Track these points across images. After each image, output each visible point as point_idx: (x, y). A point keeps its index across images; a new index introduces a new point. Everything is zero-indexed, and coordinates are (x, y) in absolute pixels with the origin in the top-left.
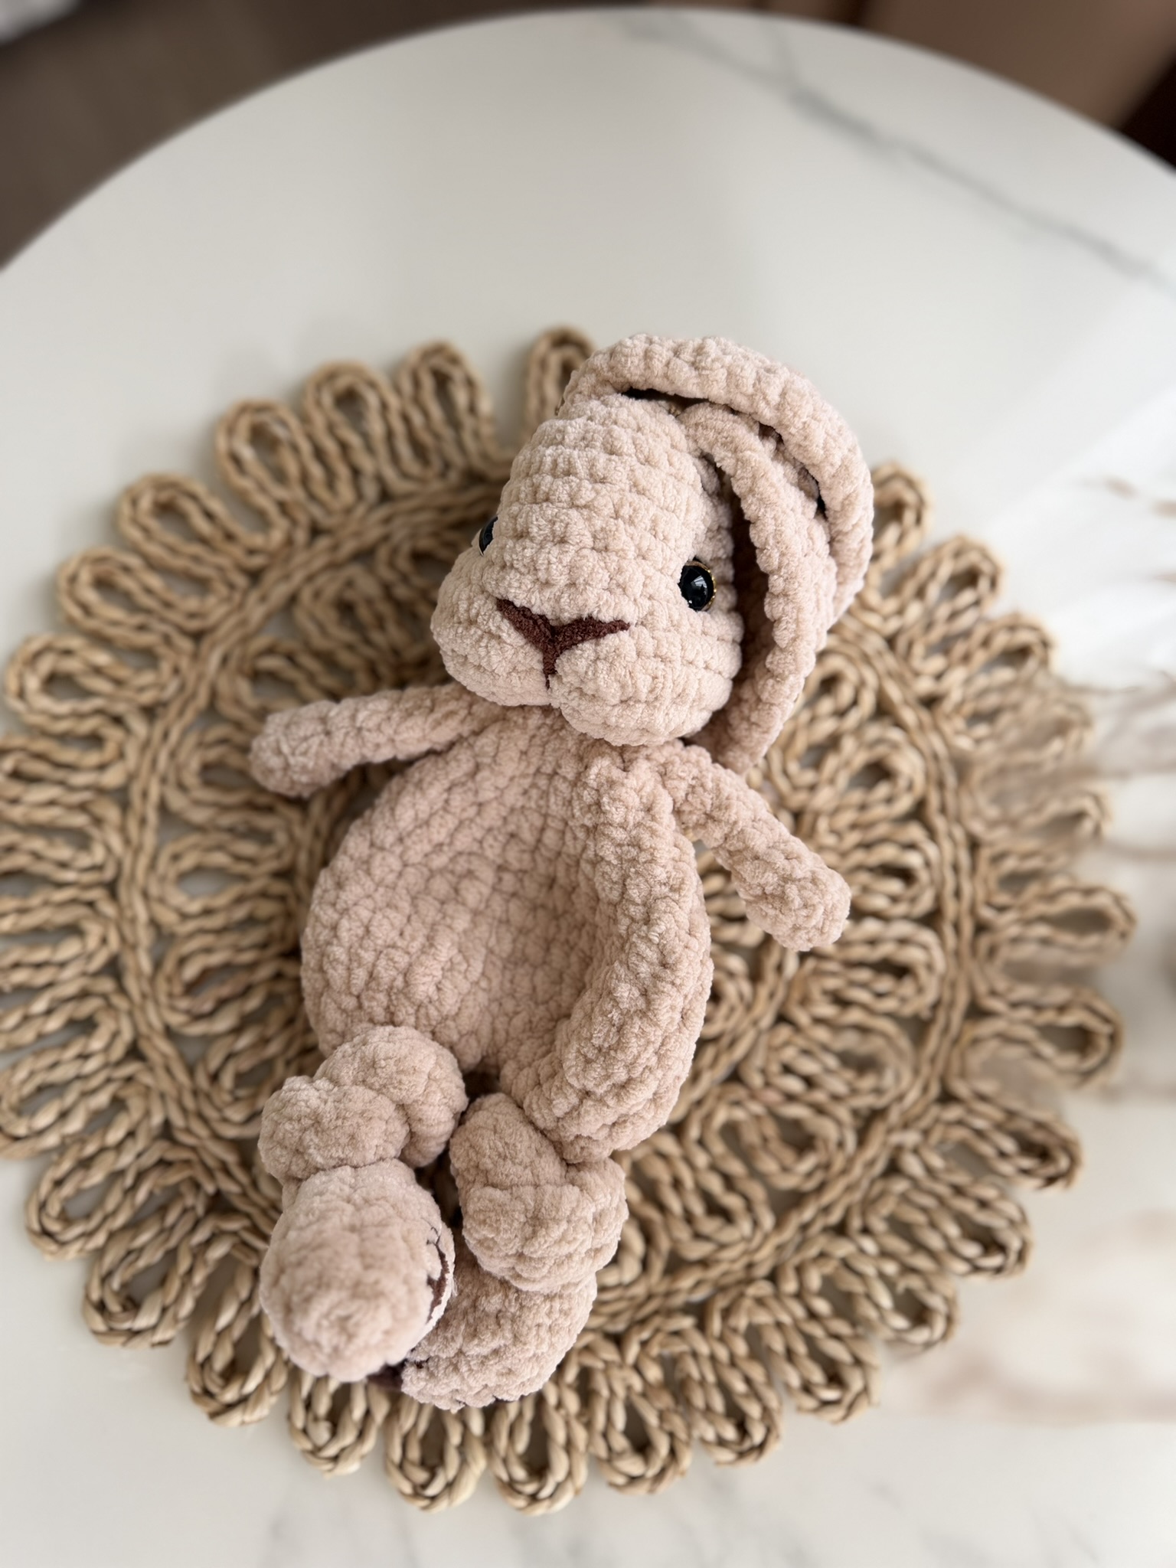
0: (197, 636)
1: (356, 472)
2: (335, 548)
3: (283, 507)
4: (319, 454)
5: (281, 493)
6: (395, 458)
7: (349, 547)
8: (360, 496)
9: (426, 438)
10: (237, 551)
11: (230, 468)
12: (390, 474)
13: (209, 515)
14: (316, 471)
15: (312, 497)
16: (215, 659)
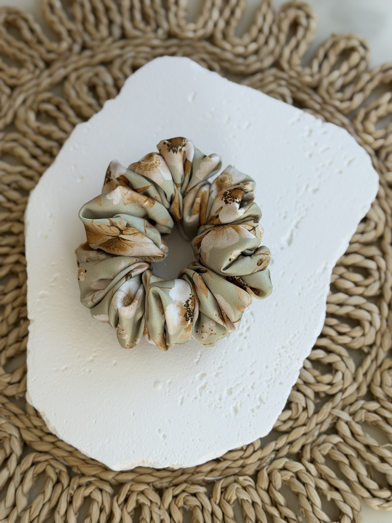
0: (13, 88)
1: (111, 22)
2: (92, 57)
3: (70, 32)
4: (94, 11)
5: (71, 26)
6: (132, 19)
7: (100, 57)
8: (111, 34)
9: (150, 12)
10: (42, 50)
11: (48, 10)
12: (128, 25)
13: (32, 31)
14: (91, 18)
15: (86, 30)
16: (20, 100)
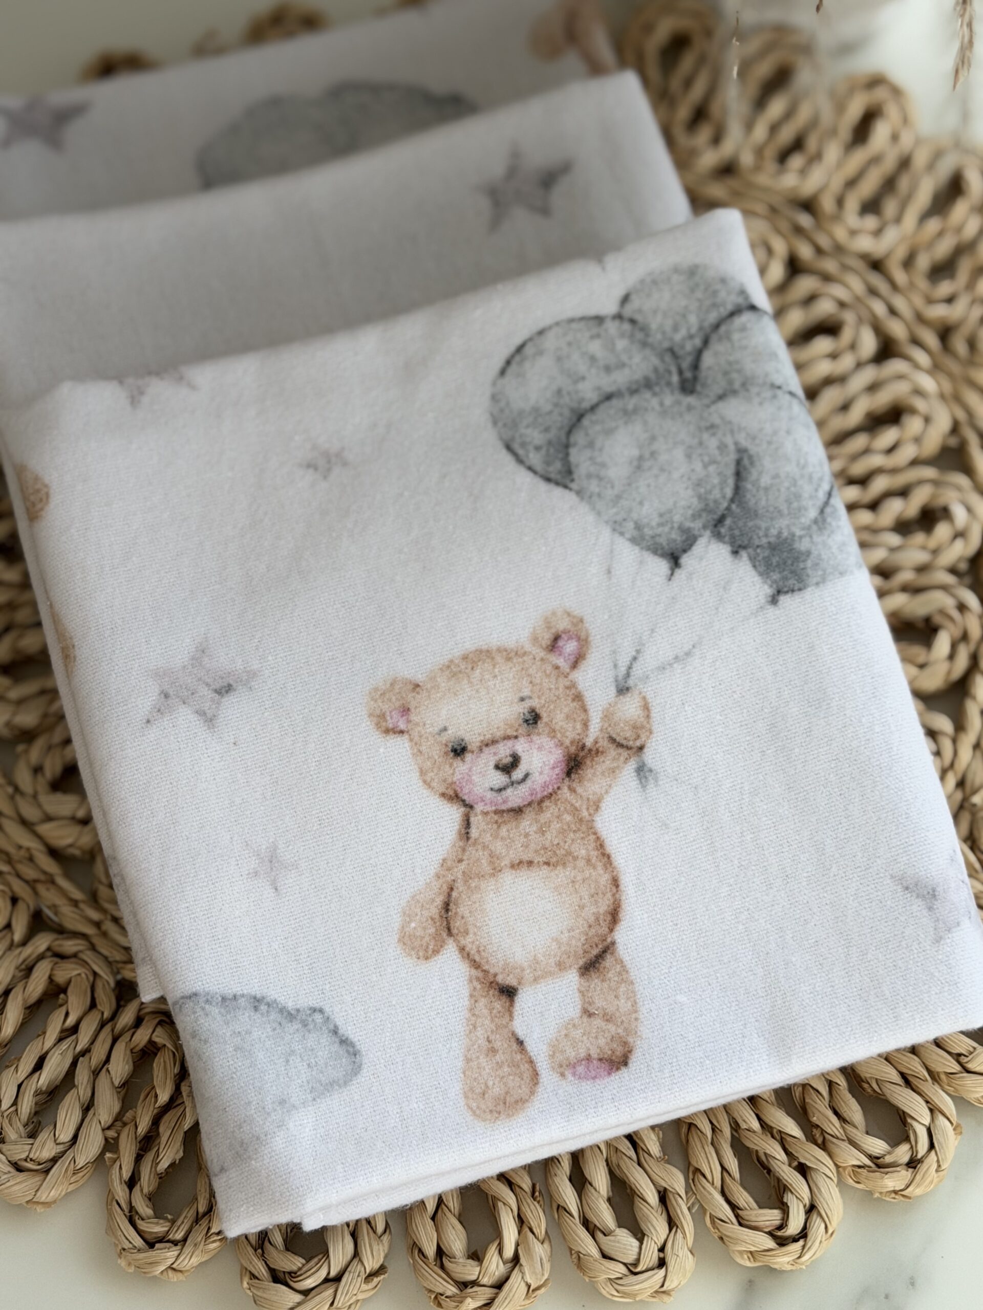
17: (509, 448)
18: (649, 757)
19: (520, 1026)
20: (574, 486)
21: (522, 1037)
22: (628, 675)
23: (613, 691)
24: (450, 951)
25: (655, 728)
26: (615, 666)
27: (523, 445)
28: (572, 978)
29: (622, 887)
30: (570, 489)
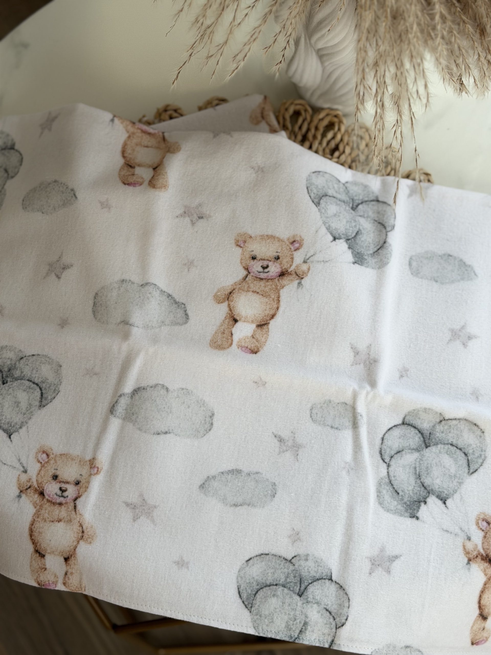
17: (307, 188)
18: (303, 281)
19: (234, 330)
20: (319, 207)
21: (233, 333)
22: (308, 259)
23: (302, 260)
24: (226, 303)
25: (309, 275)
26: (306, 255)
27: (311, 190)
28: (254, 326)
29: (279, 310)
30: (317, 207)
